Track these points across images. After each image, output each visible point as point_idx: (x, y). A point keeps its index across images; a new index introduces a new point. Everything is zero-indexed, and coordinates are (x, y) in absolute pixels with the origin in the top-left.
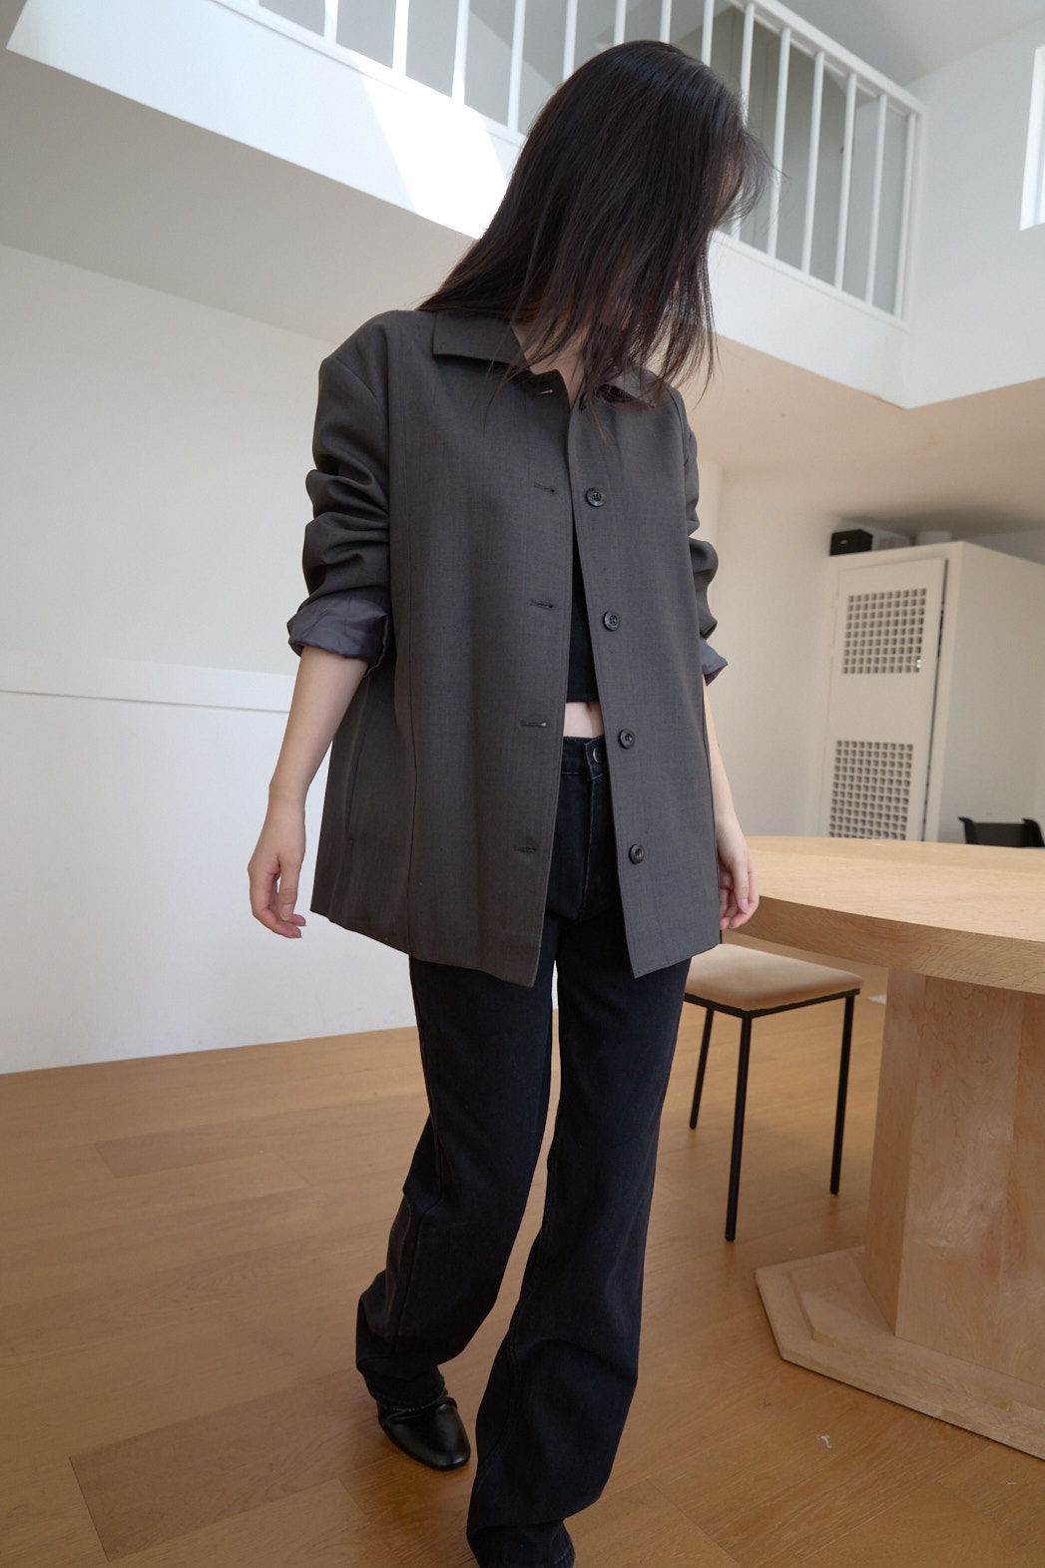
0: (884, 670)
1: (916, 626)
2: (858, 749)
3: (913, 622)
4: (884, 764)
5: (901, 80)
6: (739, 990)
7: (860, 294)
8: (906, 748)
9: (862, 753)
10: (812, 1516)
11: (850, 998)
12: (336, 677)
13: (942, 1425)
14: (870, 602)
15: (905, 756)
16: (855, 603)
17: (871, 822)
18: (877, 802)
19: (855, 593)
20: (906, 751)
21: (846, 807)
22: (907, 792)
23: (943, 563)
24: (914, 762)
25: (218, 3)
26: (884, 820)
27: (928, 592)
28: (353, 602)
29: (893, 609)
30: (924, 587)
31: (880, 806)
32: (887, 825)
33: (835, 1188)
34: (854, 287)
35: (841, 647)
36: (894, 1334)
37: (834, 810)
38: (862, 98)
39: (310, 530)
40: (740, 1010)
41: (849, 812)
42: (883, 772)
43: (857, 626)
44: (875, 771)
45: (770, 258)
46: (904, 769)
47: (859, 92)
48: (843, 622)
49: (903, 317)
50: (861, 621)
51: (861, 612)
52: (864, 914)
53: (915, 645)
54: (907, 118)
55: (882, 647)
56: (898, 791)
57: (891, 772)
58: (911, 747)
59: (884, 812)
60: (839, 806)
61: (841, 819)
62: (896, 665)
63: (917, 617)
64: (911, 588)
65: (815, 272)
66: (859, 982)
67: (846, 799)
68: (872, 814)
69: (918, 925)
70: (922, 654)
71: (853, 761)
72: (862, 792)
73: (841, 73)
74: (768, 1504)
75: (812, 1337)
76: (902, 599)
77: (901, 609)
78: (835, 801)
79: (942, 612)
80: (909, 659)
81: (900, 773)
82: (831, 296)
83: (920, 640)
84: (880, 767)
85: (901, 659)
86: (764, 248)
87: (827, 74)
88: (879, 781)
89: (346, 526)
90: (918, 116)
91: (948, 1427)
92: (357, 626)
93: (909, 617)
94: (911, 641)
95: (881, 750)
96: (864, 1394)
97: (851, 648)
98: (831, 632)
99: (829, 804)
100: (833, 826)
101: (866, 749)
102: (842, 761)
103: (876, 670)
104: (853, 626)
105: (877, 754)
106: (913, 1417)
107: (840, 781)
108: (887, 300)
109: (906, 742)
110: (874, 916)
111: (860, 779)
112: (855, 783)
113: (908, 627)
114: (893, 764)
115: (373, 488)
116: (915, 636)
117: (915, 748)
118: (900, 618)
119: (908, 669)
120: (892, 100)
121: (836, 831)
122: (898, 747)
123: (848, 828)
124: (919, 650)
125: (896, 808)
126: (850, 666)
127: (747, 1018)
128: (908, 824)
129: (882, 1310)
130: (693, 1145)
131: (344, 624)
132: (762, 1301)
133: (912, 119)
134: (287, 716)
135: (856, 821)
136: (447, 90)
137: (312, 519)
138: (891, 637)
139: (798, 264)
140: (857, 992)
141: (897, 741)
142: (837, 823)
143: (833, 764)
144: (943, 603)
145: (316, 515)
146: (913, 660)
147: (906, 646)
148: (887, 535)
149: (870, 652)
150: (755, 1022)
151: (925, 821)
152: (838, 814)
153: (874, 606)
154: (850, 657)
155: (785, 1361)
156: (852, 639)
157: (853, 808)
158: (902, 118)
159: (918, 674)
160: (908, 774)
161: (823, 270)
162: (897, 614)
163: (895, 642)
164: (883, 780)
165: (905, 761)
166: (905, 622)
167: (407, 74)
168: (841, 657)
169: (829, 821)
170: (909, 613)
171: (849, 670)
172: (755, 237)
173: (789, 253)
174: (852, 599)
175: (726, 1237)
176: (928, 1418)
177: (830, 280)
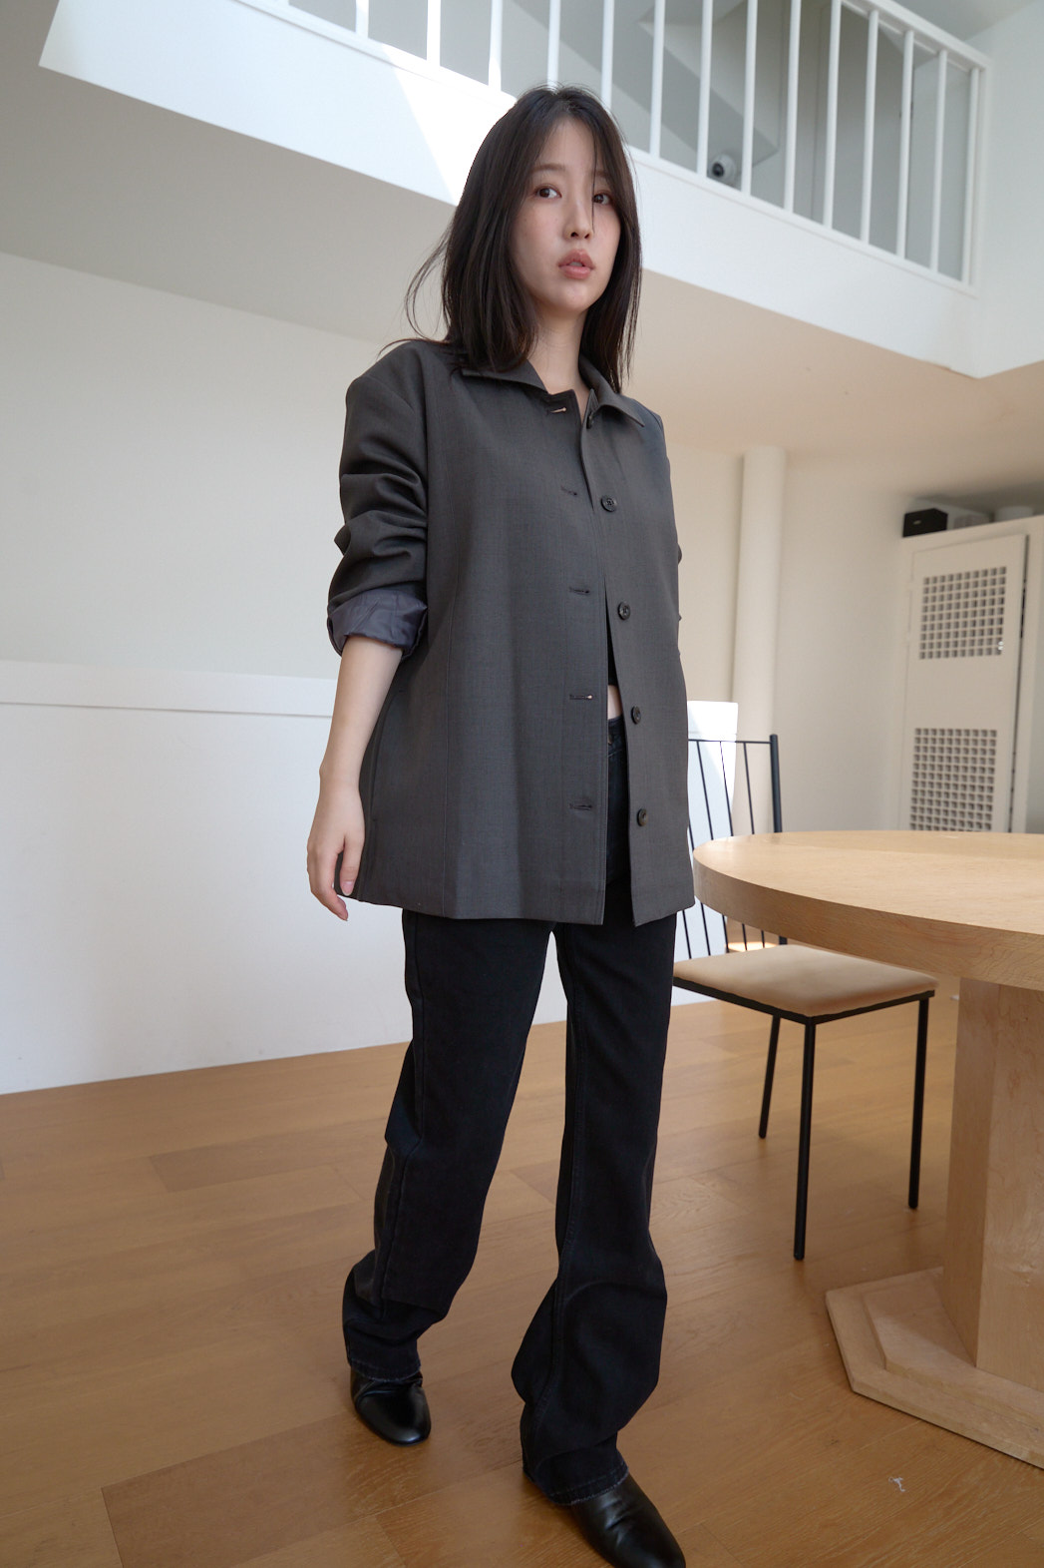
0: (963, 653)
1: (997, 607)
2: (938, 736)
3: (993, 602)
4: (967, 751)
6: (802, 995)
7: (925, 261)
8: (989, 734)
9: (942, 741)
11: (924, 1000)
13: (1030, 1468)
14: (947, 583)
15: (988, 743)
16: (931, 586)
17: (954, 812)
18: (960, 791)
19: (931, 575)
20: (989, 738)
21: (927, 797)
22: (991, 779)
23: (1024, 537)
24: (998, 748)
25: (240, 2)
26: (967, 810)
27: (1008, 571)
28: (399, 596)
29: (971, 590)
30: (1003, 565)
31: (963, 795)
32: (971, 814)
33: (913, 1202)
34: (917, 253)
35: (917, 632)
36: (975, 1366)
37: (915, 800)
38: (921, 58)
40: (803, 1016)
41: (931, 802)
42: (966, 759)
43: (934, 608)
44: (957, 759)
45: (826, 229)
46: (988, 756)
47: (917, 51)
48: (918, 604)
49: (971, 282)
50: (937, 603)
51: (938, 594)
52: (920, 916)
53: (995, 626)
54: (969, 74)
55: (960, 629)
56: (982, 779)
57: (974, 760)
58: (994, 733)
59: (968, 801)
60: (919, 796)
61: (922, 809)
62: (976, 647)
63: (997, 597)
64: (989, 566)
65: (874, 241)
66: (933, 984)
67: (927, 788)
68: (955, 804)
69: (979, 927)
70: (1004, 636)
71: (934, 749)
72: (944, 781)
73: (897, 31)
74: (835, 1555)
75: (885, 1368)
76: (980, 579)
77: (980, 589)
78: (915, 791)
79: (1024, 591)
80: (990, 641)
81: (983, 760)
82: (894, 263)
83: (1001, 621)
84: (962, 755)
85: (981, 642)
86: (820, 219)
87: (882, 34)
88: (961, 769)
90: (982, 70)
91: (1036, 1470)
92: (405, 618)
93: (988, 598)
94: (992, 622)
95: (963, 737)
96: (942, 1432)
97: (928, 632)
98: (906, 616)
99: (909, 795)
100: (914, 817)
101: (946, 736)
102: (922, 749)
103: (955, 654)
104: (929, 609)
105: (958, 741)
106: (997, 1458)
107: (921, 770)
108: (953, 266)
109: (989, 728)
110: (930, 918)
111: (941, 767)
112: (936, 772)
113: (988, 607)
114: (975, 751)
115: (419, 488)
116: (996, 617)
117: (999, 734)
118: (979, 599)
119: (989, 652)
120: (954, 56)
121: (918, 822)
122: (980, 733)
123: (946, 821)
124: (1000, 631)
125: (981, 797)
126: (927, 650)
127: (810, 1024)
128: (994, 813)
129: (962, 1340)
130: (763, 1155)
132: (831, 1325)
133: (976, 74)
134: (330, 721)
135: (938, 811)
136: (483, 77)
138: (970, 619)
139: (856, 234)
140: (931, 994)
141: (971, 727)
142: (918, 813)
143: (913, 753)
144: (1025, 581)
146: (994, 641)
147: (987, 627)
148: (965, 513)
149: (948, 635)
150: (819, 1028)
151: (1011, 810)
152: (919, 805)
153: (951, 588)
154: (927, 641)
155: (856, 1393)
156: (928, 623)
157: (935, 798)
158: (964, 73)
159: (998, 657)
160: (992, 761)
161: (884, 238)
162: (976, 595)
163: (974, 623)
164: (966, 768)
165: (988, 747)
166: (984, 603)
167: (441, 65)
168: (918, 641)
169: (909, 812)
170: (988, 593)
171: (927, 655)
172: (810, 207)
173: (847, 223)
174: (927, 581)
175: (795, 1256)
176: (1013, 1460)
177: (891, 248)
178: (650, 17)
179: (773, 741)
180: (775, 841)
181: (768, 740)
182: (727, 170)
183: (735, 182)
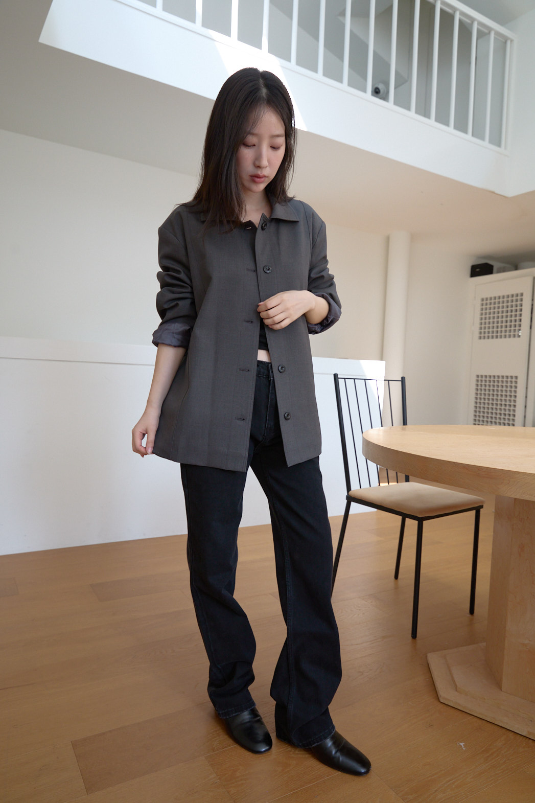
0: (501, 337)
1: (518, 313)
2: (488, 379)
3: (516, 311)
4: (502, 386)
5: (502, 22)
6: (416, 506)
7: (482, 138)
8: (514, 378)
9: (490, 381)
10: (454, 786)
11: (478, 510)
12: (171, 355)
13: (527, 740)
14: (493, 301)
15: (513, 382)
16: (484, 302)
17: (496, 418)
18: (499, 407)
19: (484, 297)
20: (514, 380)
21: (482, 410)
22: (515, 401)
23: (532, 279)
24: (518, 385)
26: (502, 416)
27: (524, 294)
28: (177, 324)
29: (505, 304)
30: (522, 292)
31: (501, 409)
32: (504, 419)
33: (472, 611)
34: (478, 133)
35: (478, 326)
36: (501, 690)
37: (476, 411)
38: (481, 34)
39: (159, 295)
40: (417, 517)
41: (484, 412)
42: (502, 391)
43: (486, 314)
44: (498, 390)
45: (432, 121)
46: (513, 389)
47: (478, 30)
48: (478, 311)
49: (505, 148)
50: (488, 311)
51: (488, 306)
52: (474, 464)
53: (517, 323)
54: (506, 43)
55: (500, 325)
56: (510, 401)
57: (506, 391)
58: (516, 377)
59: (503, 412)
60: (478, 409)
61: (479, 416)
62: (508, 334)
63: (518, 308)
64: (515, 292)
65: (456, 127)
66: (482, 502)
67: (482, 406)
68: (496, 413)
69: (502, 470)
70: (522, 328)
71: (485, 385)
72: (491, 402)
73: (468, 21)
74: (429, 779)
75: (456, 691)
76: (510, 299)
77: (510, 304)
78: (476, 407)
79: (532, 305)
80: (515, 330)
81: (511, 391)
82: (466, 139)
83: (520, 320)
84: (500, 389)
85: (510, 331)
86: (429, 117)
87: (461, 23)
88: (499, 396)
89: (173, 292)
90: (512, 41)
91: (531, 741)
92: (179, 333)
93: (514, 308)
94: (516, 321)
95: (500, 379)
96: (484, 721)
97: (483, 326)
98: (472, 318)
99: (473, 409)
100: (475, 420)
101: (492, 379)
102: (479, 386)
103: (497, 337)
104: (484, 314)
105: (498, 381)
106: (511, 735)
107: (479, 396)
108: (497, 140)
109: (514, 375)
110: (479, 465)
111: (489, 395)
112: (487, 397)
113: (514, 313)
114: (507, 387)
115: (183, 276)
116: (518, 318)
117: (519, 378)
118: (509, 309)
119: (514, 336)
120: (497, 33)
121: (477, 422)
122: (509, 378)
123: (483, 421)
124: (520, 326)
125: (509, 410)
126: (482, 335)
127: (421, 521)
128: (516, 418)
129: (494, 677)
130: (396, 588)
131: (173, 333)
132: (430, 670)
133: (509, 42)
135: (487, 417)
136: (259, 46)
137: (160, 290)
138: (504, 319)
139: (447, 124)
140: (482, 507)
141: (509, 375)
142: (477, 418)
143: (475, 387)
144: (533, 300)
145: (161, 288)
146: (517, 331)
147: (513, 323)
148: (502, 265)
149: (493, 327)
150: (425, 522)
151: (525, 417)
152: (478, 414)
153: (495, 303)
154: (483, 331)
155: (442, 703)
156: (483, 321)
157: (486, 410)
158: (503, 42)
159: (519, 338)
160: (515, 392)
161: (461, 126)
162: (507, 307)
163: (507, 321)
164: (502, 395)
165: (513, 385)
166: (512, 311)
167: (238, 40)
168: (477, 331)
169: (473, 418)
170: (514, 306)
171: (482, 337)
172: (424, 111)
173: (442, 118)
174: (483, 300)
175: (412, 637)
176: (519, 736)
177: (465, 131)
178: (343, 14)
179: (403, 380)
180: (403, 429)
181: (400, 379)
182: (382, 91)
183: (385, 98)
